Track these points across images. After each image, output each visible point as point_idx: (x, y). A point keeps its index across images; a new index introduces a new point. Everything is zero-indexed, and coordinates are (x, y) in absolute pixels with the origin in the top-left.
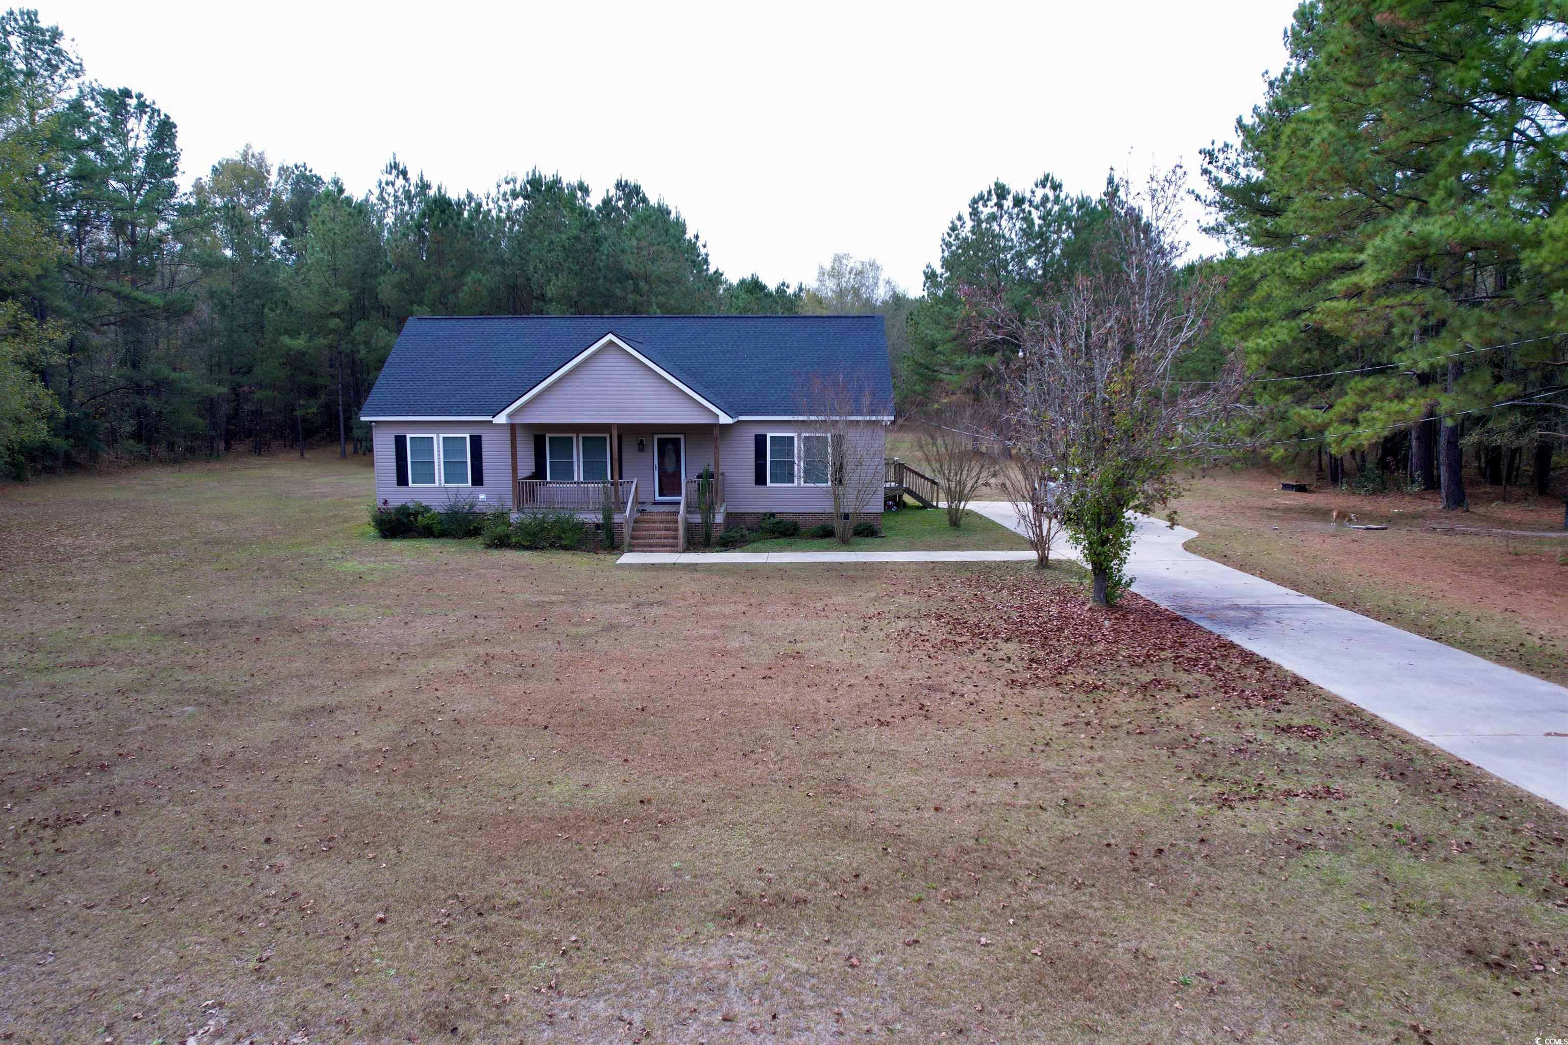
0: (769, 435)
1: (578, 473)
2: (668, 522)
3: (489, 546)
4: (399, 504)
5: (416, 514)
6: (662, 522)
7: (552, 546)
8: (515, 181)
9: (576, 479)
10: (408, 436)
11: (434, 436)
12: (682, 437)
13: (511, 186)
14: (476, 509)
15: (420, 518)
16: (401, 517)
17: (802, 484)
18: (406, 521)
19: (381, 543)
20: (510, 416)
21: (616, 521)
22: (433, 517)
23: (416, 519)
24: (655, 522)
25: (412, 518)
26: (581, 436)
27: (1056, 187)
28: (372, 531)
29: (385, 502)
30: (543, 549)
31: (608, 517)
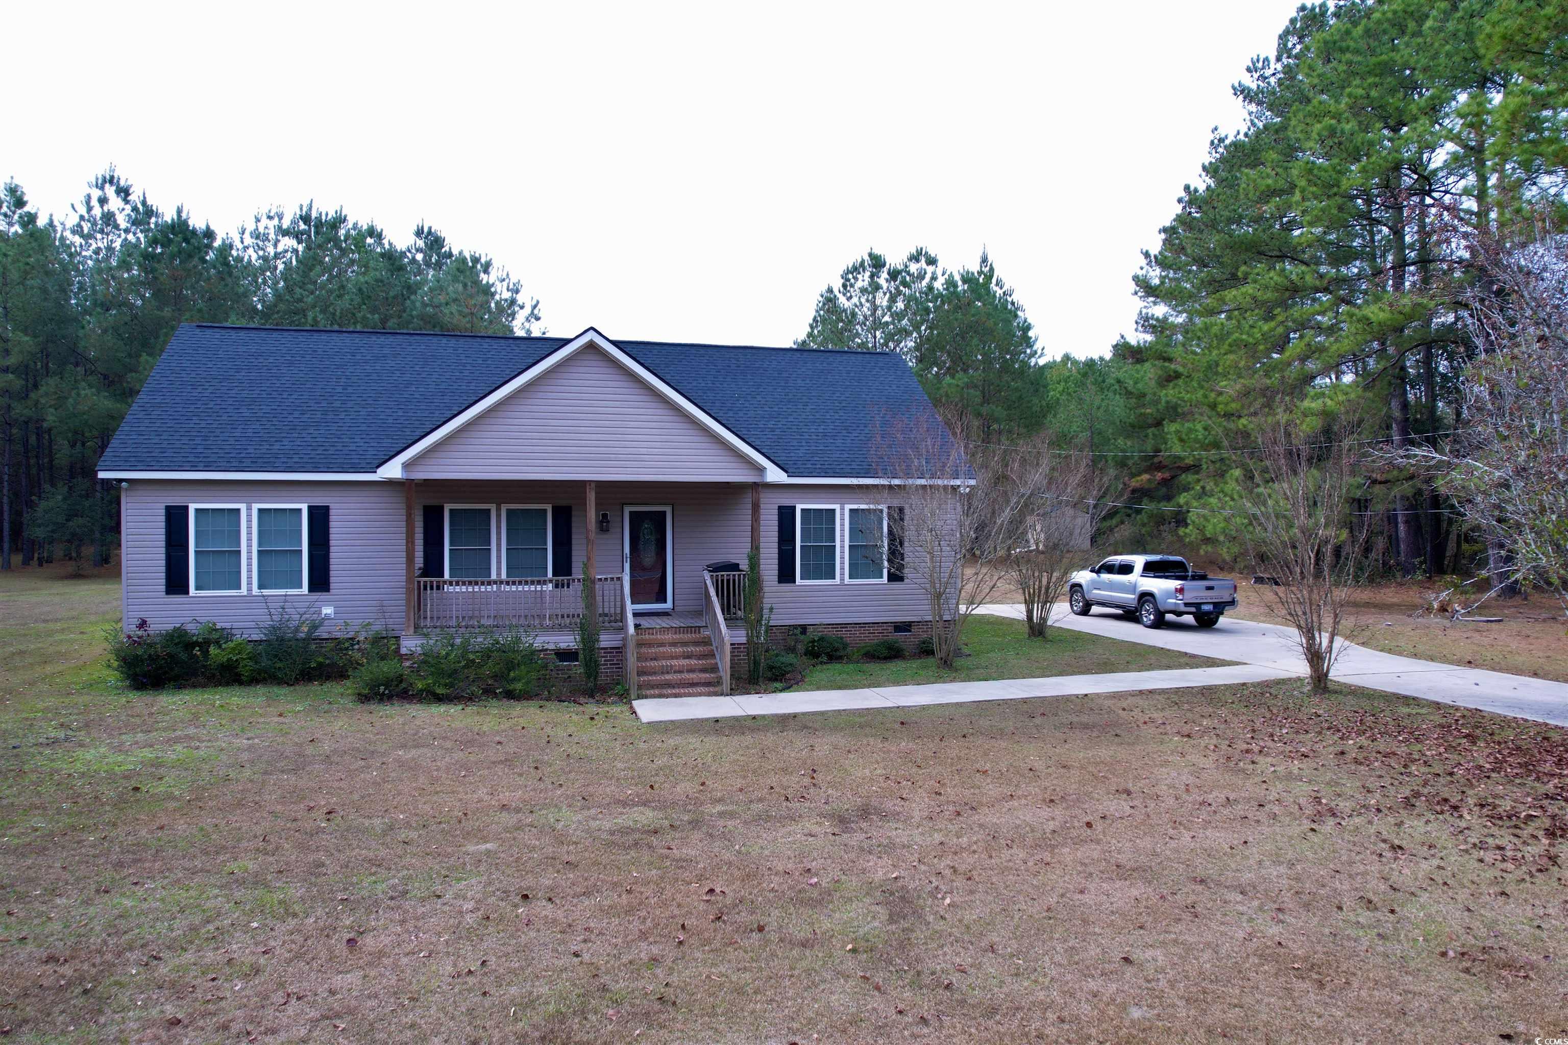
0: (799, 508)
1: (499, 567)
2: (685, 644)
3: (364, 698)
4: (170, 627)
5: (205, 645)
6: (674, 644)
7: (489, 692)
8: (281, 217)
9: (494, 576)
10: (192, 507)
11: (243, 507)
12: (668, 510)
13: (276, 221)
14: (322, 633)
15: (213, 650)
16: (171, 649)
17: (847, 580)
18: (184, 656)
19: (140, 701)
20: (406, 466)
21: (603, 644)
22: (239, 649)
23: (206, 653)
24: (662, 645)
25: (197, 651)
26: (504, 508)
27: (932, 261)
28: (113, 677)
29: (143, 624)
30: (471, 699)
31: (589, 640)
